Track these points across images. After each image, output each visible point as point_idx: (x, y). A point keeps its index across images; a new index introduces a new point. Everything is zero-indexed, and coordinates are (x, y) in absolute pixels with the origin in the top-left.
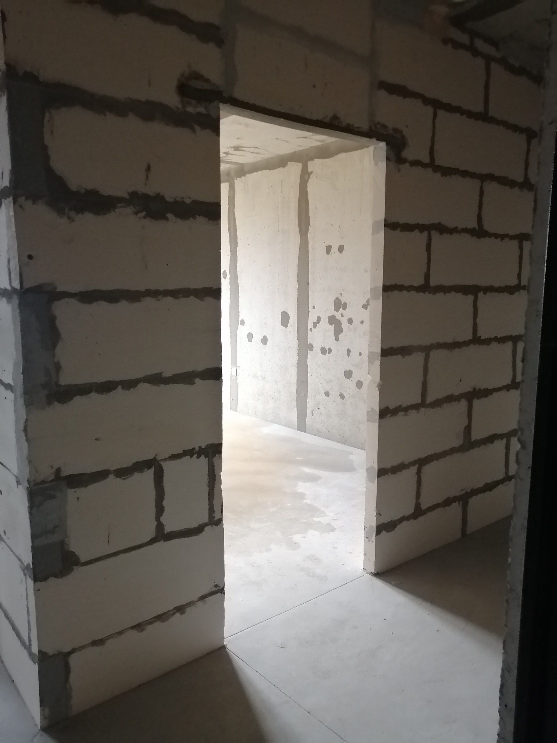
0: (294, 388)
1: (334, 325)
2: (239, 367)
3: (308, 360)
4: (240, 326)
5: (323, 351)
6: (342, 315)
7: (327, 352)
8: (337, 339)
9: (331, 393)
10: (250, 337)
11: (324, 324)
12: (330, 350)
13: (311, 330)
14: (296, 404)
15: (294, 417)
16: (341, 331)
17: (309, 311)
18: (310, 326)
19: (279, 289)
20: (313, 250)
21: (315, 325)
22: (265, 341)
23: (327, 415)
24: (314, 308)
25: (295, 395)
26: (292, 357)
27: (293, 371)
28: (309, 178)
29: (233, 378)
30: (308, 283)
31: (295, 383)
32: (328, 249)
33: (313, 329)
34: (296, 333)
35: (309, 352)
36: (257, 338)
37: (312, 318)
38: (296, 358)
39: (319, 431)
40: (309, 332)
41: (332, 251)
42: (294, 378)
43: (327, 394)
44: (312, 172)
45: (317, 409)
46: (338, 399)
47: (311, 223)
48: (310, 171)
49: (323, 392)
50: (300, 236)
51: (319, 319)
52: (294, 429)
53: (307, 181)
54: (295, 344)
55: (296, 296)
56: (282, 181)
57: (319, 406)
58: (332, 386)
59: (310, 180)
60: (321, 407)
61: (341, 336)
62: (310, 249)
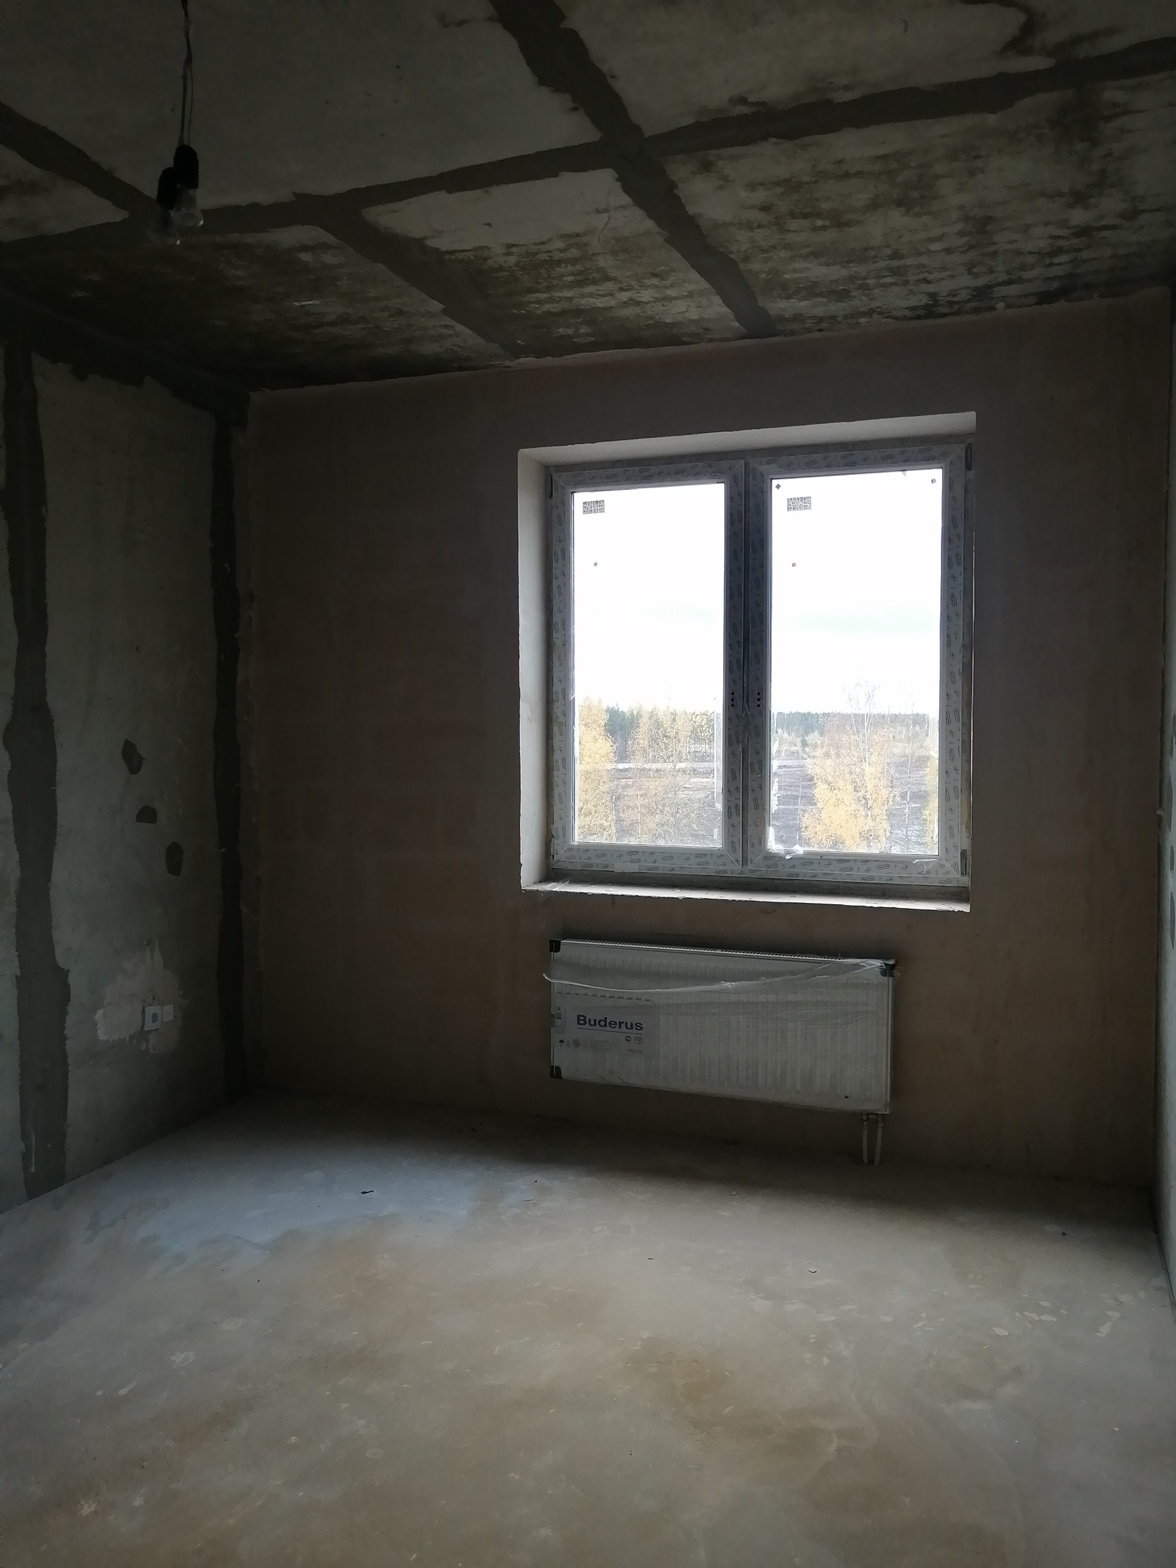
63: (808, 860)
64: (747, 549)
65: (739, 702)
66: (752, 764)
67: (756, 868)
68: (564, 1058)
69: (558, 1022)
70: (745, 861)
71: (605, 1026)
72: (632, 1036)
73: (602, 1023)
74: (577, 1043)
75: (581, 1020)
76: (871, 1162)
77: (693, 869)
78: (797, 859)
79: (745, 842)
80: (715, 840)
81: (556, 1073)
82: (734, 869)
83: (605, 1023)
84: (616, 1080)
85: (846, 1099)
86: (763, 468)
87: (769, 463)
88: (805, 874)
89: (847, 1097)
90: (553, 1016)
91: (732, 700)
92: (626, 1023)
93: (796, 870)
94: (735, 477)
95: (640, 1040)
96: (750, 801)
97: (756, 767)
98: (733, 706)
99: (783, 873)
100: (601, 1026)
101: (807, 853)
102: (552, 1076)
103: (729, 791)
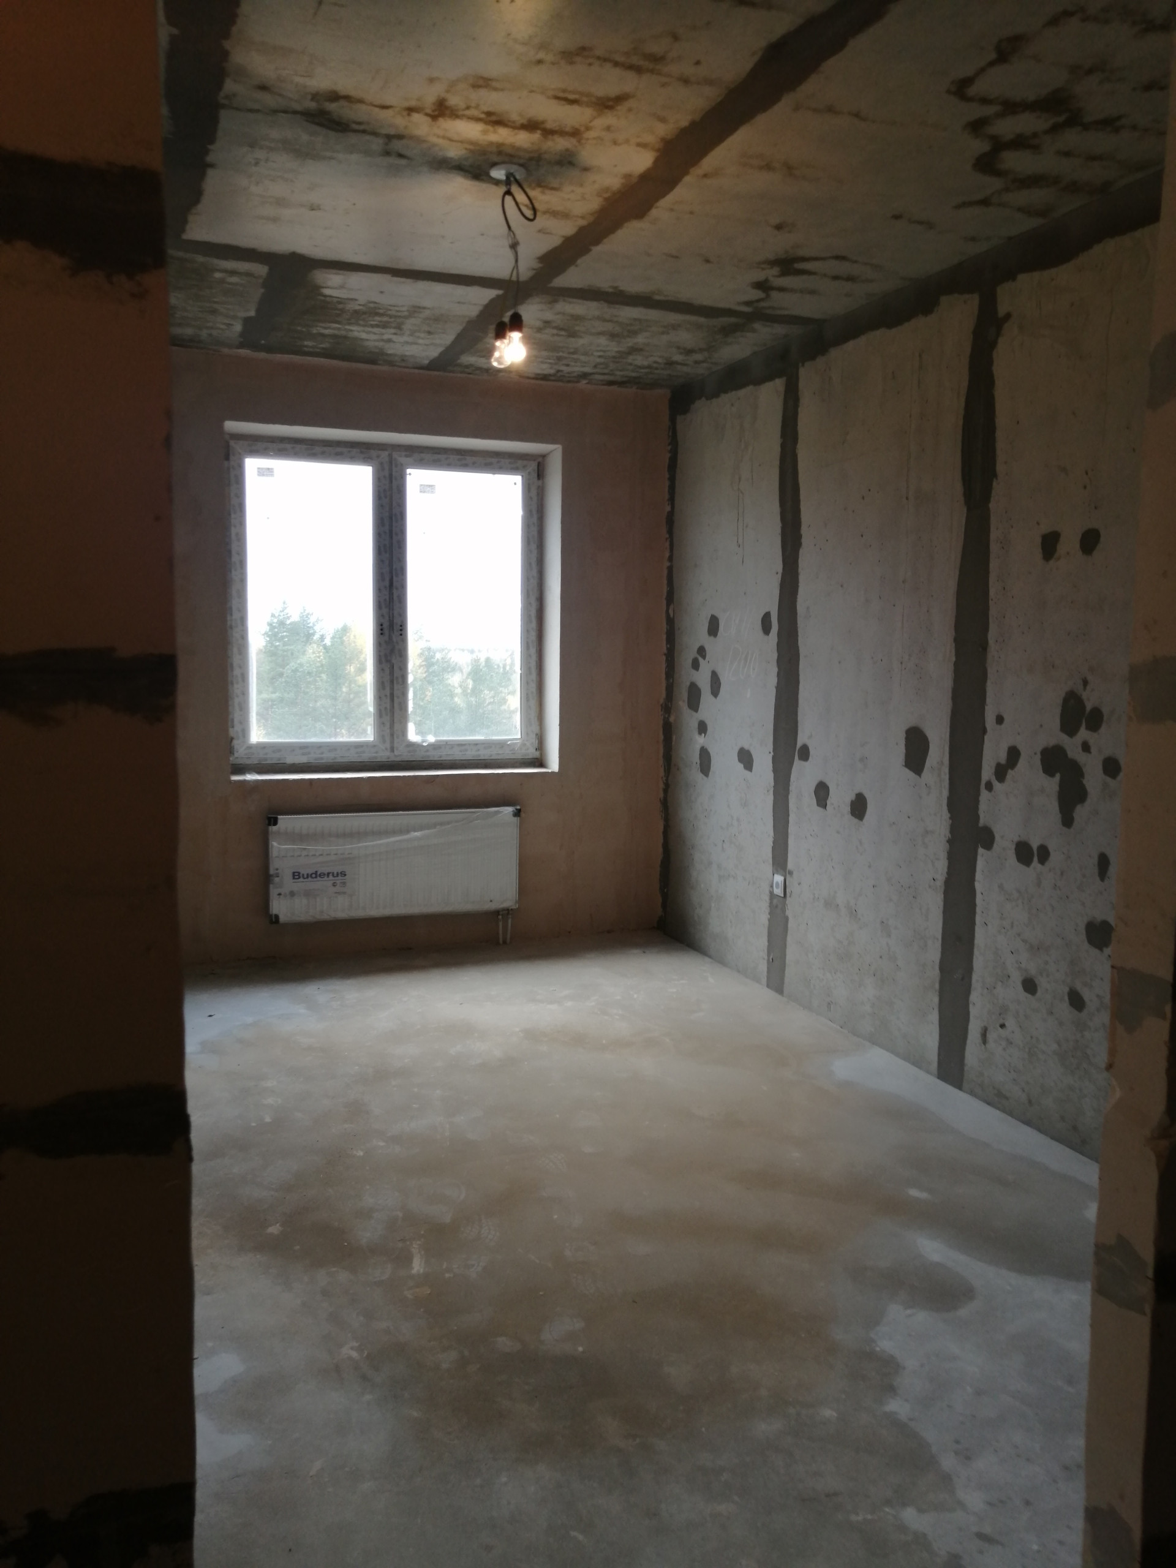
0: (934, 953)
1: (1058, 776)
2: (791, 873)
3: (978, 876)
4: (797, 764)
5: (1024, 853)
6: (1086, 747)
7: (1036, 859)
8: (1067, 821)
9: (1043, 983)
10: (822, 792)
11: (1028, 770)
12: (1044, 854)
13: (989, 787)
14: (936, 1000)
15: (930, 1038)
16: (1081, 795)
17: (985, 731)
18: (987, 772)
19: (901, 663)
20: (1003, 548)
21: (1001, 773)
22: (859, 807)
23: (1027, 1050)
24: (1000, 720)
25: (935, 973)
26: (932, 861)
27: (934, 903)
28: (998, 334)
29: (775, 901)
30: (984, 647)
31: (938, 939)
32: (1050, 544)
33: (997, 785)
34: (946, 793)
35: (981, 851)
36: (840, 798)
37: (993, 753)
38: (942, 865)
39: (1000, 1094)
40: (984, 795)
41: (1062, 548)
42: (934, 925)
43: (1030, 986)
44: (1008, 316)
45: (998, 1026)
46: (1064, 1008)
47: (1000, 468)
48: (1002, 311)
49: (1017, 978)
50: (967, 510)
51: (1014, 754)
52: (928, 1072)
53: (993, 345)
54: (939, 824)
55: (948, 683)
56: (920, 356)
57: (1004, 1019)
58: (1046, 963)
59: (1001, 340)
60: (1011, 1023)
61: (1081, 812)
62: (994, 547)
63: (436, 746)
64: (391, 518)
65: (386, 632)
66: (397, 678)
67: (401, 754)
68: (281, 907)
69: (277, 880)
70: (392, 749)
71: (316, 877)
72: (338, 882)
73: (314, 876)
74: (292, 894)
75: (296, 875)
76: (505, 942)
77: (352, 757)
78: (431, 745)
79: (392, 735)
80: (367, 733)
81: (275, 920)
82: (384, 755)
83: (316, 875)
84: (325, 917)
85: (491, 903)
86: (403, 460)
87: (407, 456)
88: (435, 756)
89: (491, 901)
90: (272, 876)
91: (382, 630)
92: (333, 873)
93: (428, 754)
94: (382, 464)
95: (344, 884)
96: (396, 705)
97: (400, 680)
98: (382, 634)
99: (418, 756)
100: (313, 878)
101: (437, 741)
102: (272, 922)
103: (380, 698)
